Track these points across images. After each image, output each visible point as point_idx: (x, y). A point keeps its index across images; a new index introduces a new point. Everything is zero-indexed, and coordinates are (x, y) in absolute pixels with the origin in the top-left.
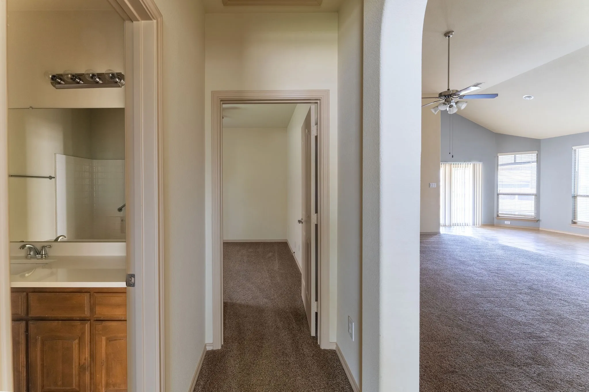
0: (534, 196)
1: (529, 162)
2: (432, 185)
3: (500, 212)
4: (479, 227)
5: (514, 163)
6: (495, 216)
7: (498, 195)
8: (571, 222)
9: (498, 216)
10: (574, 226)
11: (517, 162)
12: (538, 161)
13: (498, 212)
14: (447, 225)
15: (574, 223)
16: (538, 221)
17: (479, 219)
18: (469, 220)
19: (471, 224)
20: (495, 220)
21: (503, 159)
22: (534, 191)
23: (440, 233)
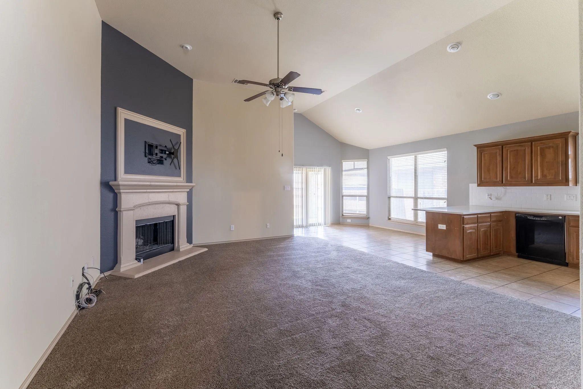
0: (366, 197)
1: (363, 169)
2: (286, 188)
3: (344, 212)
4: (329, 226)
5: (354, 169)
6: (341, 215)
7: (343, 196)
8: (387, 219)
9: (343, 215)
10: (389, 222)
11: (355, 168)
12: (368, 168)
13: (342, 211)
14: (304, 226)
15: (389, 219)
16: (368, 218)
17: (329, 220)
18: (321, 220)
19: (323, 224)
20: (341, 219)
21: (347, 165)
22: (366, 194)
23: (294, 236)
